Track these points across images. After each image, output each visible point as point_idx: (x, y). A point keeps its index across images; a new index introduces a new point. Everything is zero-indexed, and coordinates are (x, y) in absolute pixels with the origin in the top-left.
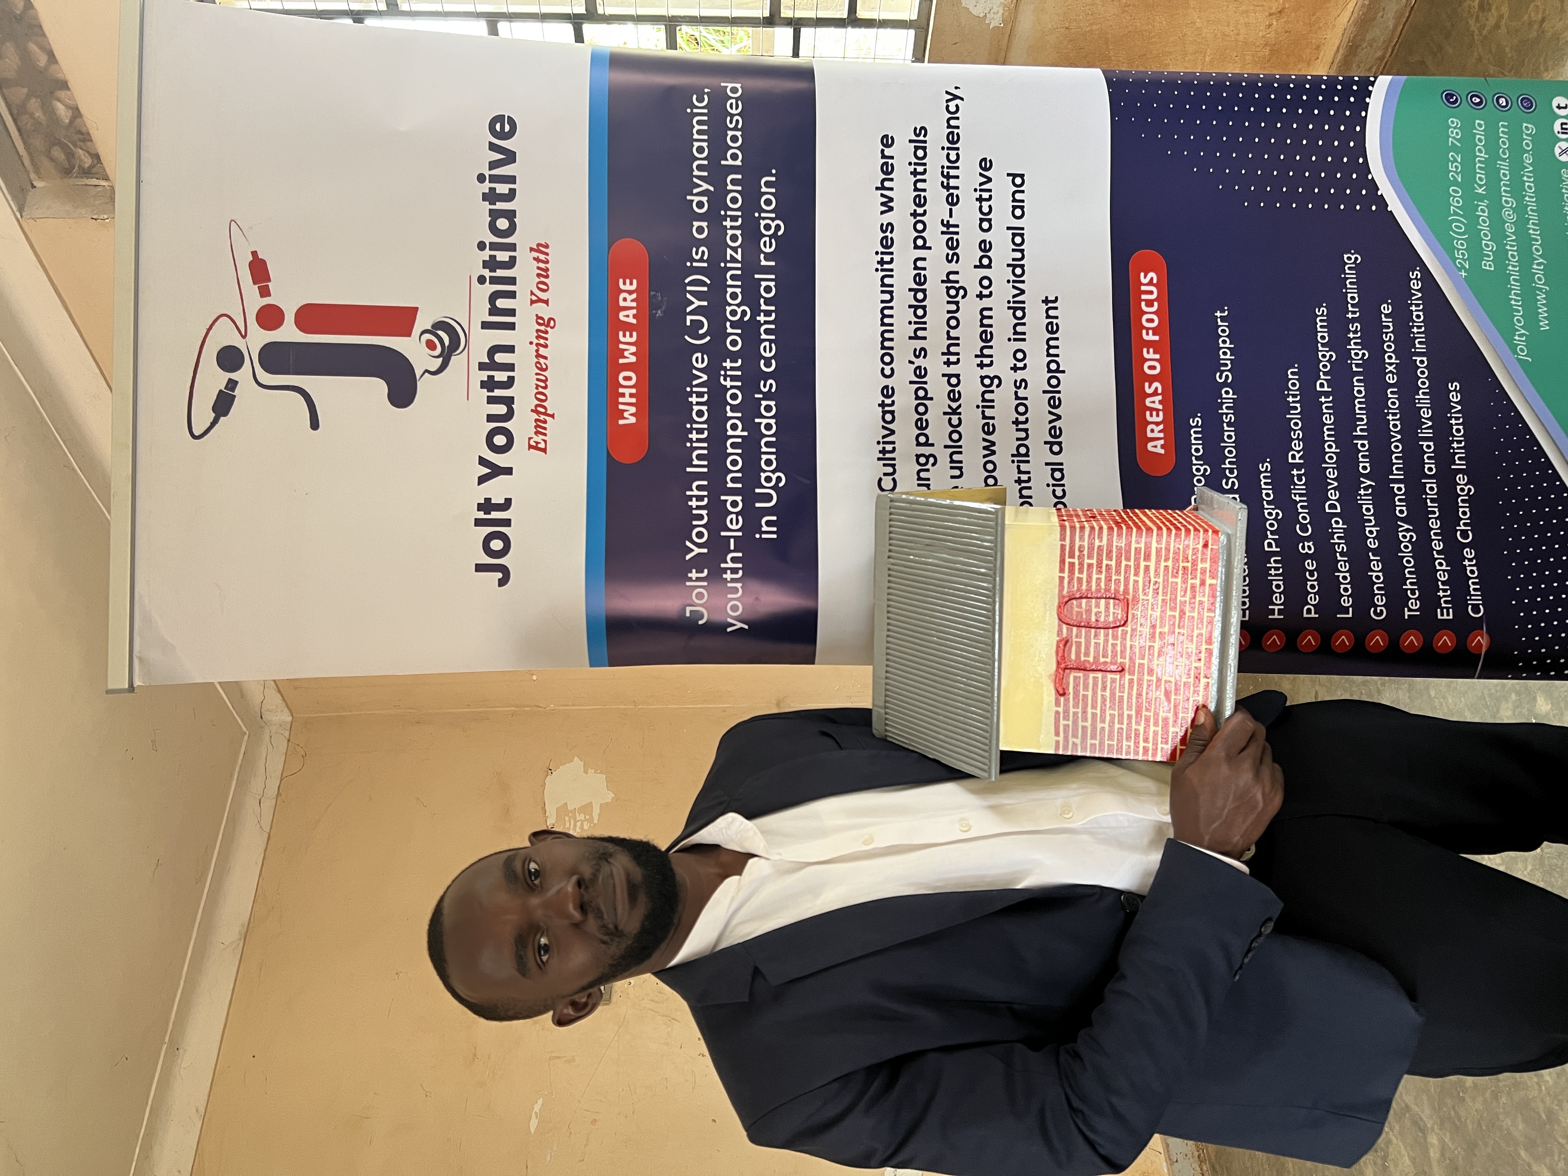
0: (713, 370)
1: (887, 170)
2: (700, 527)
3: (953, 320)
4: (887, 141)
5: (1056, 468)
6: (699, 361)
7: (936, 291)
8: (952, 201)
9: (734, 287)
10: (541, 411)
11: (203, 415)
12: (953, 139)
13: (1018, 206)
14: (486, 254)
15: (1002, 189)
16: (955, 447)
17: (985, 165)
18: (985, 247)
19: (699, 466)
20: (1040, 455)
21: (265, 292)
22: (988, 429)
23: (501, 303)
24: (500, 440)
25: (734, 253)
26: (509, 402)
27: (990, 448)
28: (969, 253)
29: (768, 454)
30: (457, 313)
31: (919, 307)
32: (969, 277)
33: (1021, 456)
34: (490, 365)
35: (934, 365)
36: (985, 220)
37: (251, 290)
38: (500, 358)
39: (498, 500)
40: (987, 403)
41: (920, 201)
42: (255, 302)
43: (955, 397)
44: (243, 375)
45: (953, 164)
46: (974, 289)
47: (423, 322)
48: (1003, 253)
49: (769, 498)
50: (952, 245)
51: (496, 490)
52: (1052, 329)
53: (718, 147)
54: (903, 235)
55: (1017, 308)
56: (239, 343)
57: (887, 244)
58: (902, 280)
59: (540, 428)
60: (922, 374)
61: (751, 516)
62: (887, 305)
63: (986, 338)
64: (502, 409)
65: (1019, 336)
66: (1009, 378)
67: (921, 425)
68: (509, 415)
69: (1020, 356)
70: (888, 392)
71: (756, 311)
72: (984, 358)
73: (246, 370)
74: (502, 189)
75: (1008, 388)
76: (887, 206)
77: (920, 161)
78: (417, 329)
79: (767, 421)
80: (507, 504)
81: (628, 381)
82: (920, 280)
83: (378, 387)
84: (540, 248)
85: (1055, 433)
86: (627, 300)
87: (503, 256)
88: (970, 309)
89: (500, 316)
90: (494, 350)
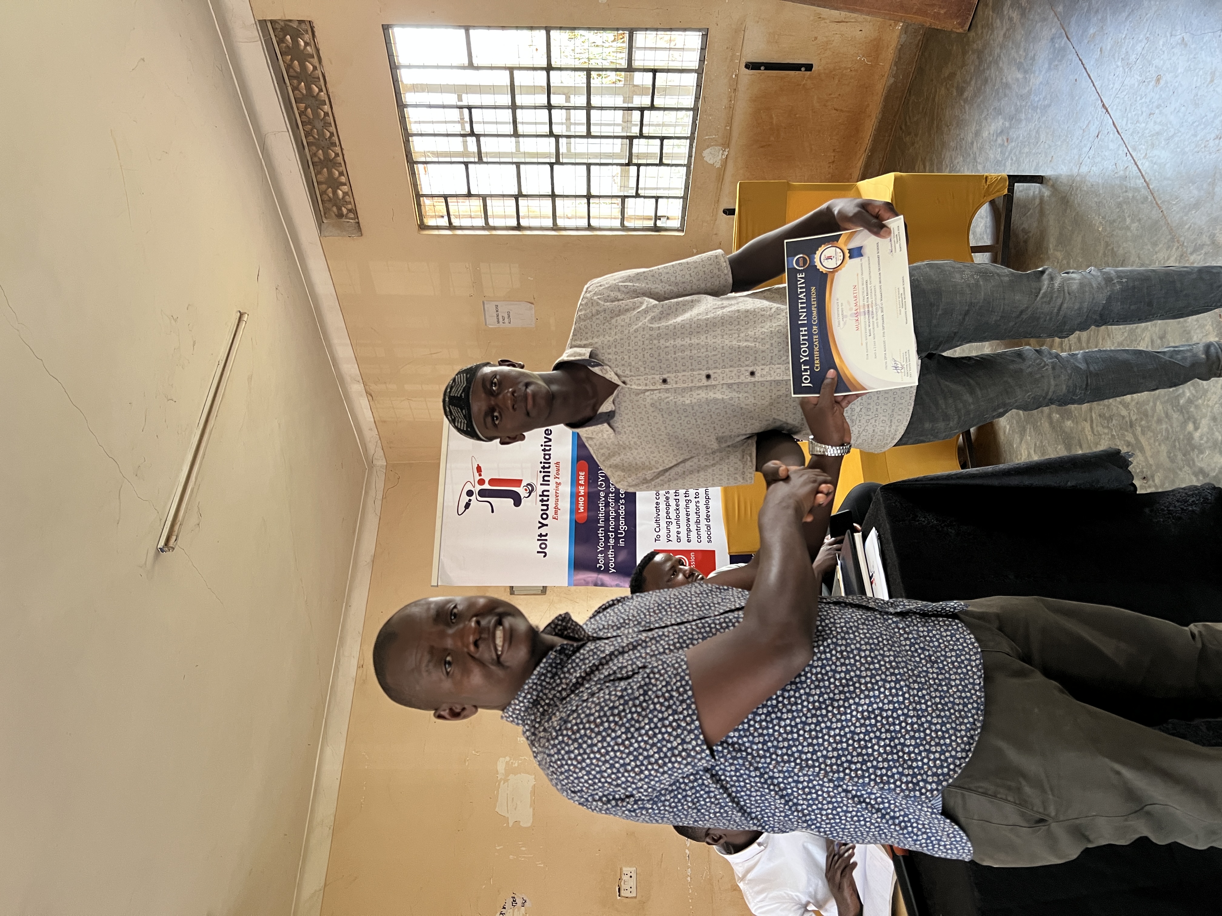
0: (606, 497)
5: (708, 526)
6: (602, 494)
10: (556, 508)
11: (462, 509)
14: (542, 465)
16: (678, 519)
19: (602, 524)
20: (703, 522)
21: (480, 475)
22: (688, 515)
23: (546, 478)
24: (545, 516)
26: (547, 505)
27: (688, 520)
29: (622, 521)
30: (533, 481)
33: (698, 522)
34: (543, 495)
35: (671, 496)
37: (477, 474)
38: (545, 493)
39: (544, 533)
40: (687, 507)
42: (478, 478)
43: (677, 505)
44: (473, 498)
47: (524, 483)
49: (621, 533)
51: (543, 531)
56: (473, 489)
59: (556, 513)
60: (667, 498)
61: (617, 539)
64: (545, 508)
66: (694, 500)
67: (668, 513)
68: (547, 509)
69: (697, 494)
70: (657, 503)
72: (686, 495)
74: (547, 448)
75: (693, 503)
78: (522, 485)
79: (622, 511)
80: (546, 535)
81: (581, 500)
83: (511, 501)
84: (558, 463)
85: (708, 516)
86: (581, 478)
87: (547, 465)
89: (545, 482)
90: (543, 491)
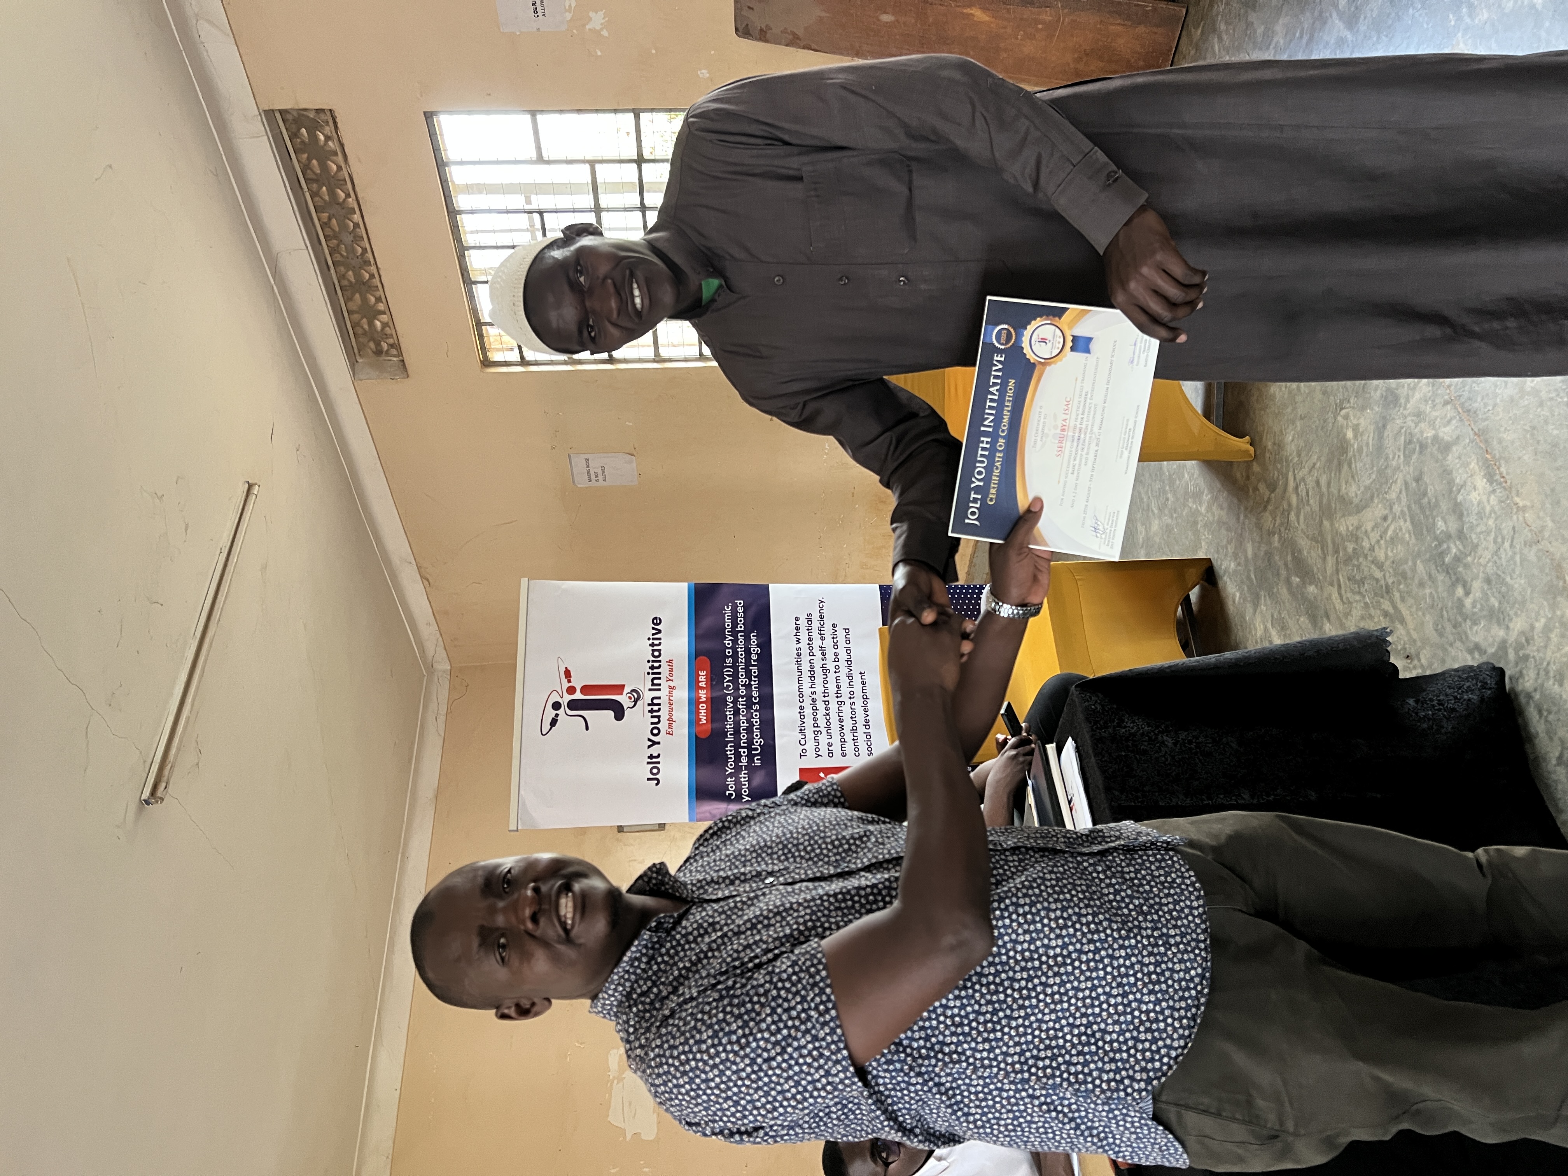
0: (735, 702)
1: (797, 629)
2: (731, 761)
3: (825, 681)
4: (797, 619)
5: (868, 735)
6: (729, 699)
7: (818, 670)
8: (823, 639)
9: (742, 672)
10: (670, 720)
11: (546, 726)
12: (822, 617)
13: (848, 641)
14: (650, 664)
15: (841, 634)
16: (828, 727)
17: (834, 626)
18: (836, 654)
19: (730, 738)
20: (861, 730)
21: (569, 681)
22: (841, 721)
23: (656, 682)
24: (655, 731)
25: (742, 660)
26: (659, 717)
27: (842, 728)
28: (830, 656)
29: (756, 732)
30: (639, 686)
31: (812, 677)
32: (831, 666)
33: (854, 730)
34: (653, 704)
35: (819, 697)
36: (836, 645)
37: (565, 681)
38: (655, 701)
39: (655, 754)
40: (840, 711)
41: (810, 640)
42: (566, 685)
43: (827, 709)
44: (561, 712)
45: (822, 626)
46: (833, 670)
47: (627, 690)
48: (843, 656)
49: (756, 749)
50: (823, 654)
51: (654, 751)
52: (863, 683)
53: (735, 624)
54: (805, 651)
55: (850, 676)
56: (560, 700)
57: (799, 655)
58: (805, 667)
59: (670, 726)
60: (814, 700)
61: (750, 757)
62: (800, 676)
63: (838, 687)
64: (656, 720)
65: (851, 686)
66: (848, 702)
67: (815, 720)
68: (659, 722)
69: (852, 693)
70: (801, 708)
71: (750, 680)
72: (838, 695)
73: (562, 710)
74: (656, 642)
75: (848, 705)
76: (798, 641)
77: (810, 625)
78: (625, 692)
79: (756, 720)
80: (659, 756)
81: (703, 708)
82: (812, 667)
83: (611, 713)
84: (670, 661)
85: (867, 721)
86: (702, 678)
87: (656, 665)
88: (831, 677)
89: (655, 686)
90: (653, 699)
